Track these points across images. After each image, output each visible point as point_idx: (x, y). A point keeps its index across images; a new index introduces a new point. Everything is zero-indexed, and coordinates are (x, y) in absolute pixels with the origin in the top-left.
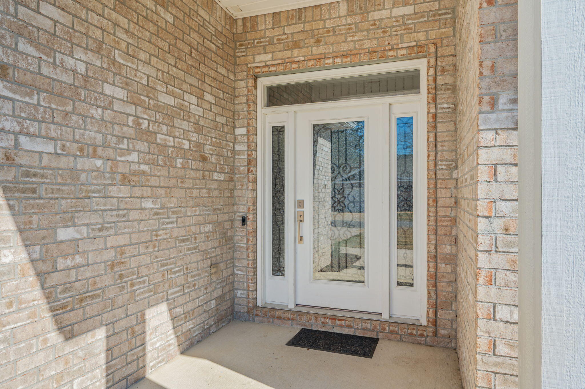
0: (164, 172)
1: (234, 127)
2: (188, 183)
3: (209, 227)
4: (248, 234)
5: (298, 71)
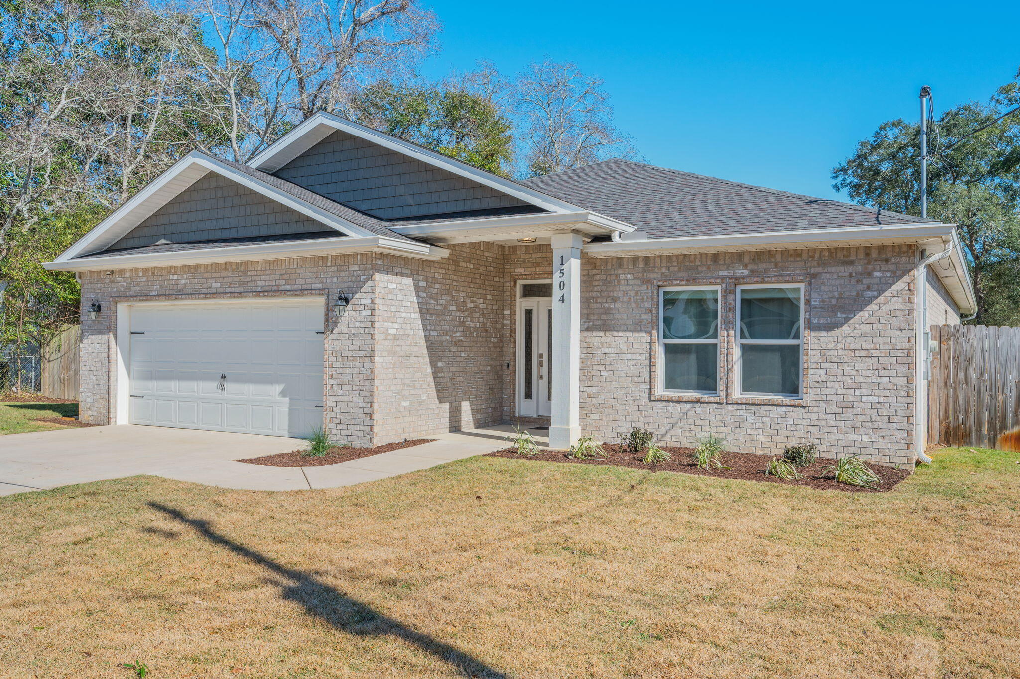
0: (469, 340)
1: (503, 310)
2: (479, 344)
3: (488, 368)
4: (511, 373)
5: (539, 279)
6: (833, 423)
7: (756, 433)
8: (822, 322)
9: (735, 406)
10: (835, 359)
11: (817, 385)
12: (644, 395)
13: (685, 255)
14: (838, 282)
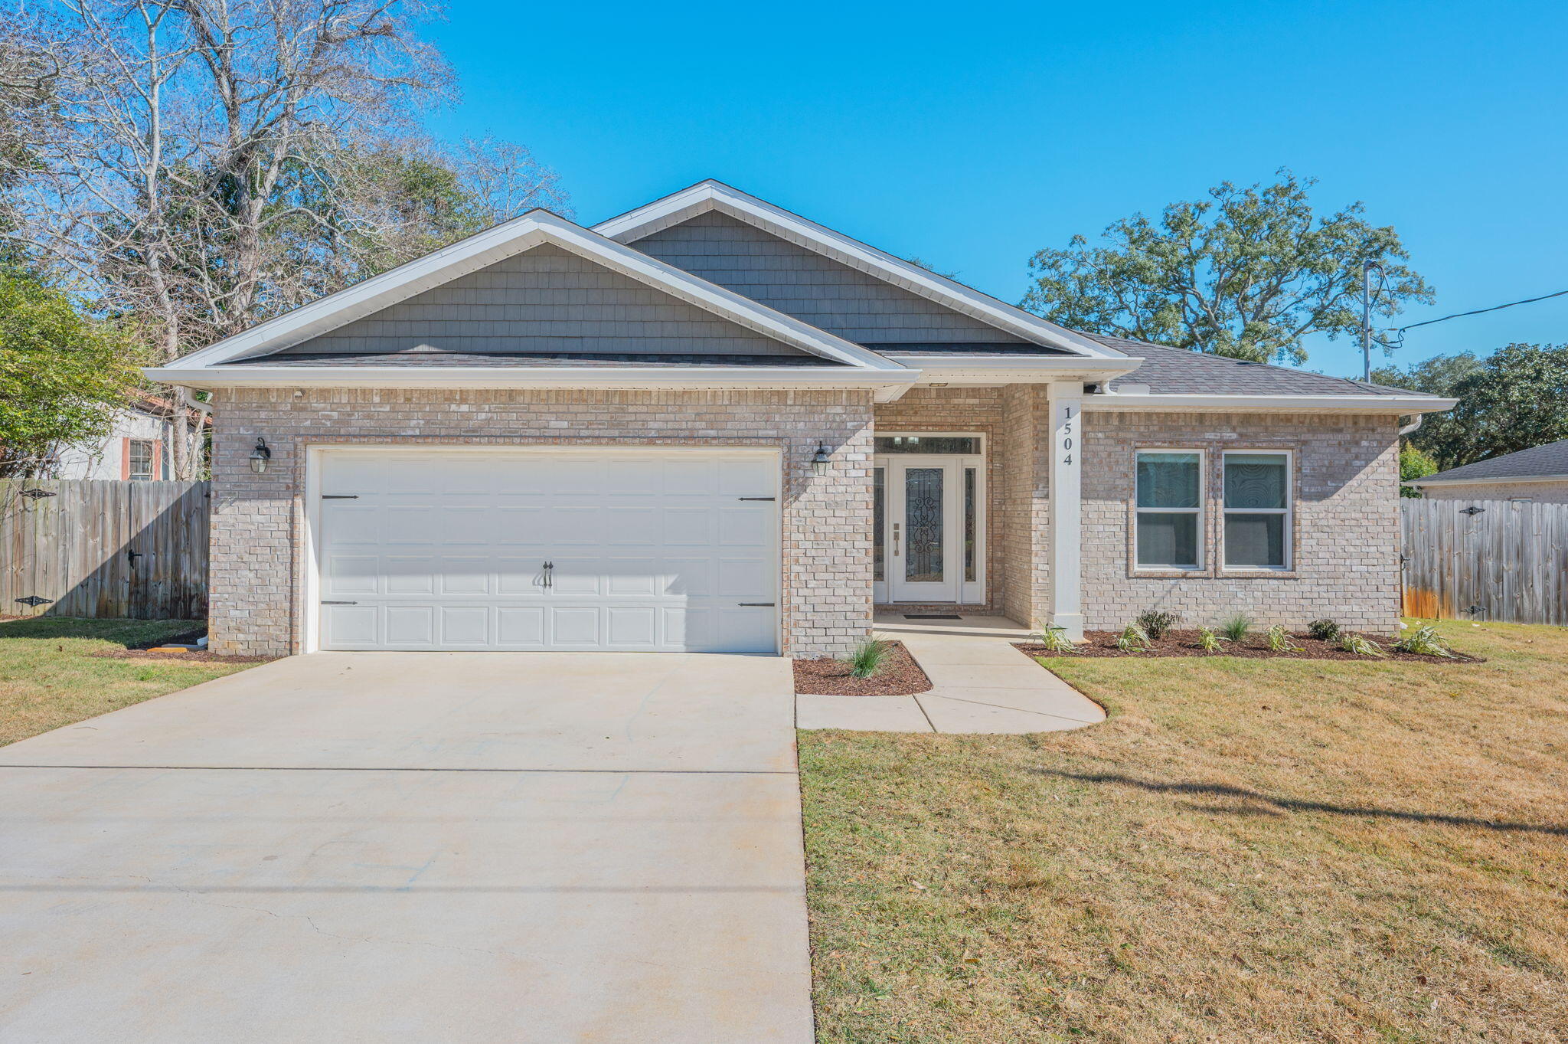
6: (1325, 595)
7: (1246, 609)
8: (1313, 490)
9: (1225, 581)
10: (1326, 529)
11: (1308, 555)
12: (1120, 572)
13: (1166, 414)
14: (1328, 450)
